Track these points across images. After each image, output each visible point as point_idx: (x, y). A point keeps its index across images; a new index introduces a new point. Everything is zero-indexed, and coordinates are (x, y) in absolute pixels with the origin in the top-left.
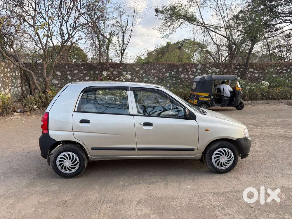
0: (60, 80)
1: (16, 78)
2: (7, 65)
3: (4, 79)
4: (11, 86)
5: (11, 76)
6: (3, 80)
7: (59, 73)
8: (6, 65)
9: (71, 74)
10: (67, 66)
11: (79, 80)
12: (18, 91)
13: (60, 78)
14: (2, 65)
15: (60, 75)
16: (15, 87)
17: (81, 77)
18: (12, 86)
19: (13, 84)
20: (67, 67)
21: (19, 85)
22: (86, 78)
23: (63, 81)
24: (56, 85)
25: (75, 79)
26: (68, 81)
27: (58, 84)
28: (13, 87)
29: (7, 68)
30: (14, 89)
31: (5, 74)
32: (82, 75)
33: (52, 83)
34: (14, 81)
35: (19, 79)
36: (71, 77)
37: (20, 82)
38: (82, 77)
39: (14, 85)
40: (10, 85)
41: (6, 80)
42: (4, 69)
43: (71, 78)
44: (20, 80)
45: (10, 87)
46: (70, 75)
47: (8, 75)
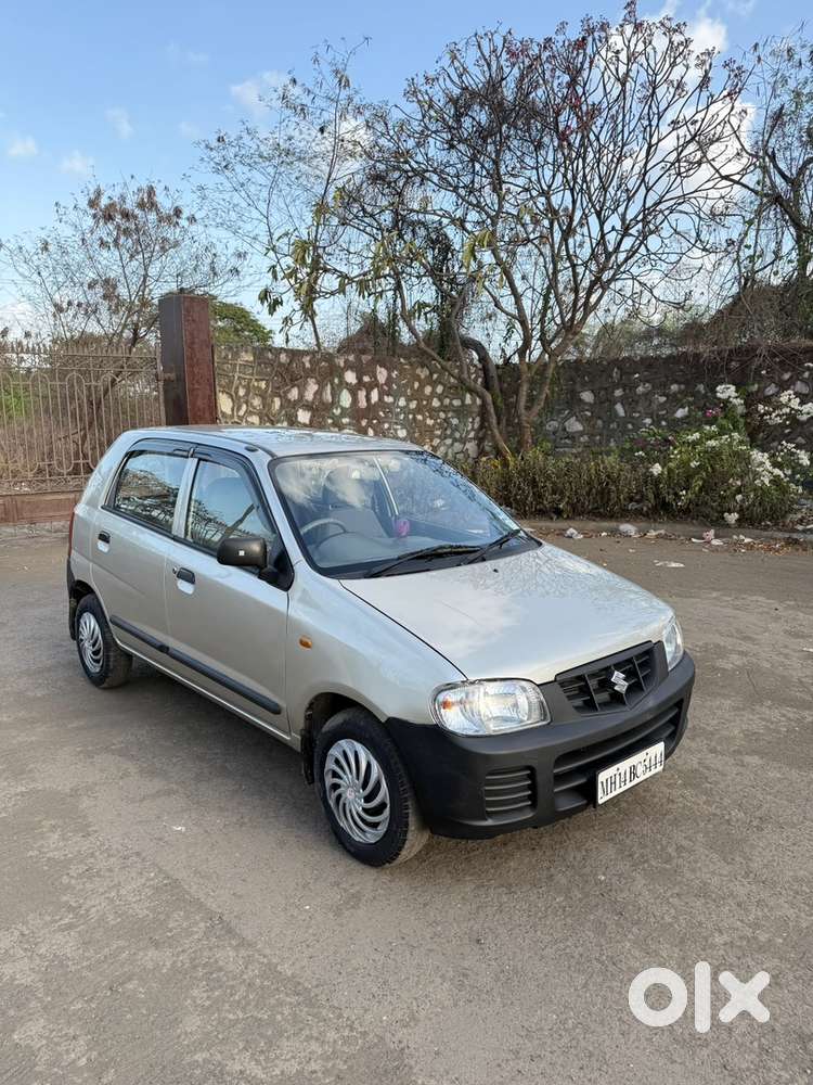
0: (588, 420)
1: (461, 412)
2: (435, 376)
3: (420, 417)
4: (439, 437)
5: (446, 406)
6: (414, 418)
7: (587, 396)
8: (431, 374)
9: (627, 398)
10: (615, 370)
11: (652, 417)
12: (465, 452)
13: (589, 414)
14: (419, 376)
15: (592, 402)
16: (455, 440)
17: (658, 410)
18: (443, 437)
19: (448, 432)
20: (615, 373)
21: (472, 435)
22: (675, 412)
23: (600, 422)
24: (574, 437)
25: (637, 415)
26: (613, 422)
27: (582, 434)
28: (449, 441)
29: (434, 384)
30: (452, 445)
31: (425, 403)
32: (663, 399)
33: (565, 429)
34: (455, 421)
35: (474, 415)
36: (626, 408)
37: (476, 426)
38: (662, 406)
39: (452, 434)
40: (438, 432)
41: (424, 419)
42: (422, 387)
43: (625, 412)
44: (478, 419)
45: (436, 442)
46: (623, 400)
47: (433, 404)
